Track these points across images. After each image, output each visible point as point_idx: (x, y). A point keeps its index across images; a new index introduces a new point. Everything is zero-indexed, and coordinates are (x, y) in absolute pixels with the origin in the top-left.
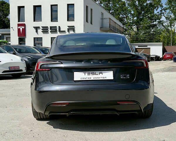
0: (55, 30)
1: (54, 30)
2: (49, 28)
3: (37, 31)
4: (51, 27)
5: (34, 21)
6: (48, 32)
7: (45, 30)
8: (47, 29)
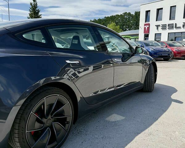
1: (171, 26)
2: (167, 25)
3: (157, 29)
4: (169, 25)
5: (156, 21)
6: (166, 28)
7: (164, 27)
8: (166, 27)
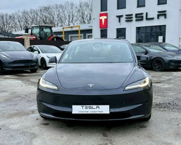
0: (141, 18)
2: (134, 16)
5: (118, 9)
8: (132, 18)
